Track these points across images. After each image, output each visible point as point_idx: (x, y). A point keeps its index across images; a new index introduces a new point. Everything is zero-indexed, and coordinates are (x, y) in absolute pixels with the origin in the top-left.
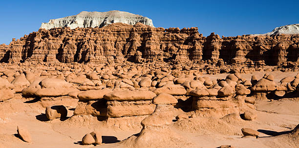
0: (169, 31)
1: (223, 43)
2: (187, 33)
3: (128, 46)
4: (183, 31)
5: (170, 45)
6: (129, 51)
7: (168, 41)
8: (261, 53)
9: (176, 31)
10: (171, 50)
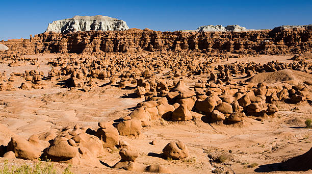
0: (165, 33)
1: (199, 40)
2: (176, 35)
3: (142, 42)
4: (173, 33)
5: (167, 41)
6: (144, 44)
7: (166, 39)
8: (220, 45)
9: (169, 33)
10: (169, 44)
